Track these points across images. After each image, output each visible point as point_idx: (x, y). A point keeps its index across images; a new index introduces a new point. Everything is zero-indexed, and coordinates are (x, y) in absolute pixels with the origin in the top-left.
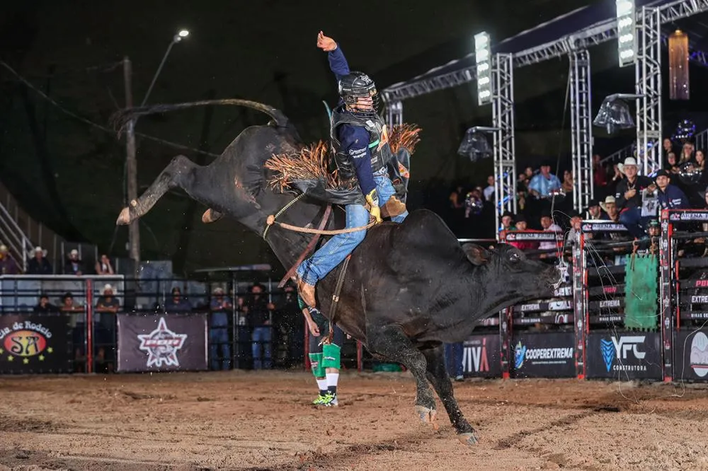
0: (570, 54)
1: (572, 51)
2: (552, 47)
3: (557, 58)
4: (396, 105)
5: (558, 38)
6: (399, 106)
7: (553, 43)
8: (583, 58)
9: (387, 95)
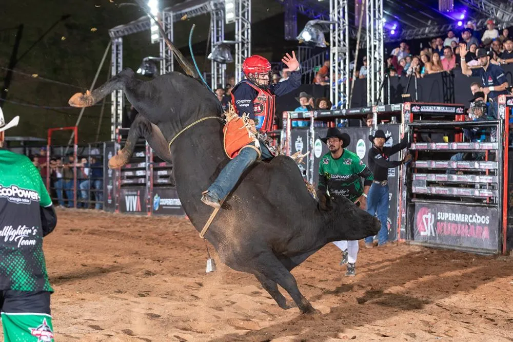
0: (211, 13)
1: (213, 10)
2: (201, 8)
3: (204, 14)
4: (118, 39)
5: (205, 2)
6: (120, 40)
7: (201, 5)
8: (220, 15)
9: (113, 33)
